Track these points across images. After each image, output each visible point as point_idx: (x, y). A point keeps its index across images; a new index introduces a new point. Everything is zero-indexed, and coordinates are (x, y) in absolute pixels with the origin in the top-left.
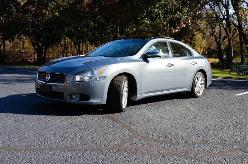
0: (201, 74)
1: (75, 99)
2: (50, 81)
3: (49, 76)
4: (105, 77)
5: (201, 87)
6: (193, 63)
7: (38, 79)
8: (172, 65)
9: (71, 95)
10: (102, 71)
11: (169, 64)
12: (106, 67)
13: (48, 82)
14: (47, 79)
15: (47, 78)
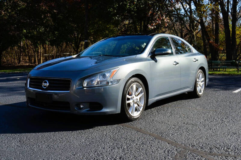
0: (201, 72)
1: (84, 109)
2: (48, 88)
3: (46, 83)
4: (118, 81)
5: (201, 85)
6: (195, 60)
7: (30, 87)
8: (178, 63)
9: (78, 105)
10: (115, 73)
11: (175, 62)
12: (118, 69)
13: (47, 89)
14: (45, 86)
15: (44, 84)
